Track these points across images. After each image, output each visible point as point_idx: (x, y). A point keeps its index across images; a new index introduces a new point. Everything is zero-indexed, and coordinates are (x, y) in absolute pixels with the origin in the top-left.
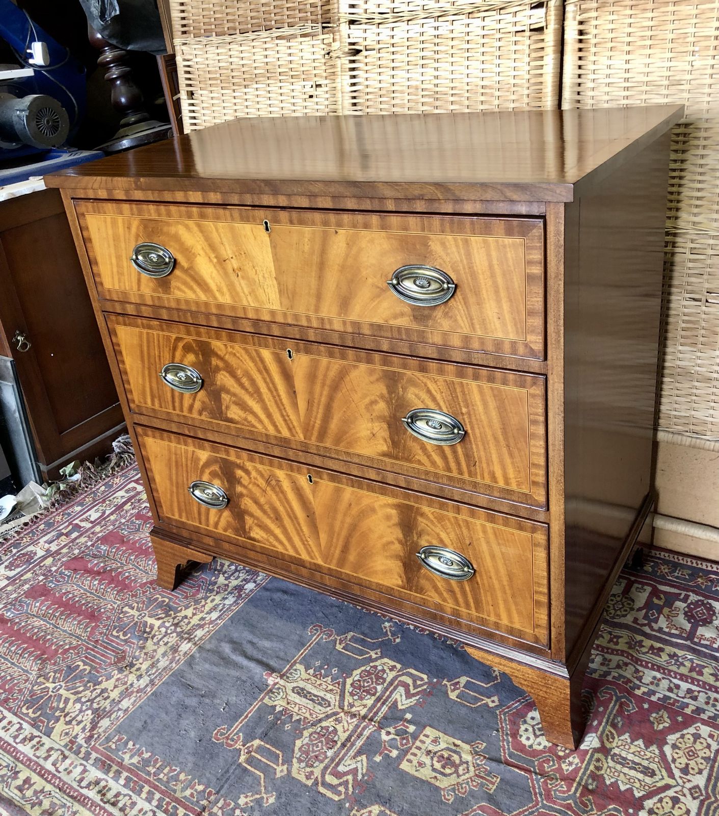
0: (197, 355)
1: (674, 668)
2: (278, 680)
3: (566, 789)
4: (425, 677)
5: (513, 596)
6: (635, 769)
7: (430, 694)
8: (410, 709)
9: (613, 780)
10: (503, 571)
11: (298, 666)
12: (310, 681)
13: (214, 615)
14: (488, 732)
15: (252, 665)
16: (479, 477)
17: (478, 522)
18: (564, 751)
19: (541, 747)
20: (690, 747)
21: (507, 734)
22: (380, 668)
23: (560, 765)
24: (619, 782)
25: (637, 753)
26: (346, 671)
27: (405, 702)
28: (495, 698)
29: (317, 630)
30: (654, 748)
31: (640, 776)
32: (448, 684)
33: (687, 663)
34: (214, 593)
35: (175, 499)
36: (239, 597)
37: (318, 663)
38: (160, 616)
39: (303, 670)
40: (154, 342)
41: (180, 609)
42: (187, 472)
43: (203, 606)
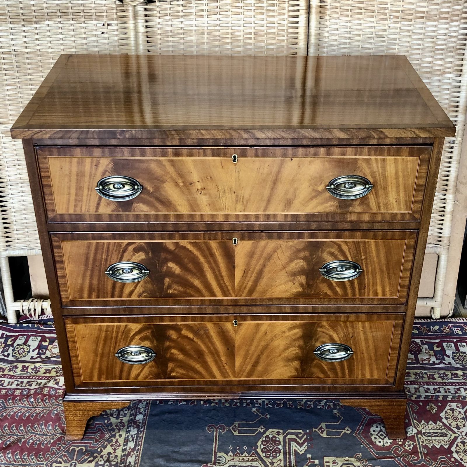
0: (147, 253)
1: (421, 380)
3: (416, 458)
4: (301, 431)
5: (376, 360)
6: (437, 436)
7: (311, 439)
8: (307, 452)
9: (432, 445)
11: (219, 454)
12: (235, 460)
13: (131, 445)
14: (357, 447)
15: (189, 465)
16: (366, 295)
17: (360, 322)
18: (400, 441)
19: (388, 444)
20: (453, 416)
21: (368, 444)
22: (271, 436)
23: (404, 448)
24: (435, 445)
25: (433, 428)
26: (252, 445)
27: (301, 449)
28: (347, 428)
29: (212, 428)
30: (438, 423)
31: (442, 438)
32: (317, 430)
33: (425, 376)
34: (117, 431)
35: (97, 366)
36: (138, 427)
37: (231, 448)
38: (89, 460)
39: (225, 455)
40: (103, 249)
41: (99, 450)
42: (116, 343)
43: (117, 442)
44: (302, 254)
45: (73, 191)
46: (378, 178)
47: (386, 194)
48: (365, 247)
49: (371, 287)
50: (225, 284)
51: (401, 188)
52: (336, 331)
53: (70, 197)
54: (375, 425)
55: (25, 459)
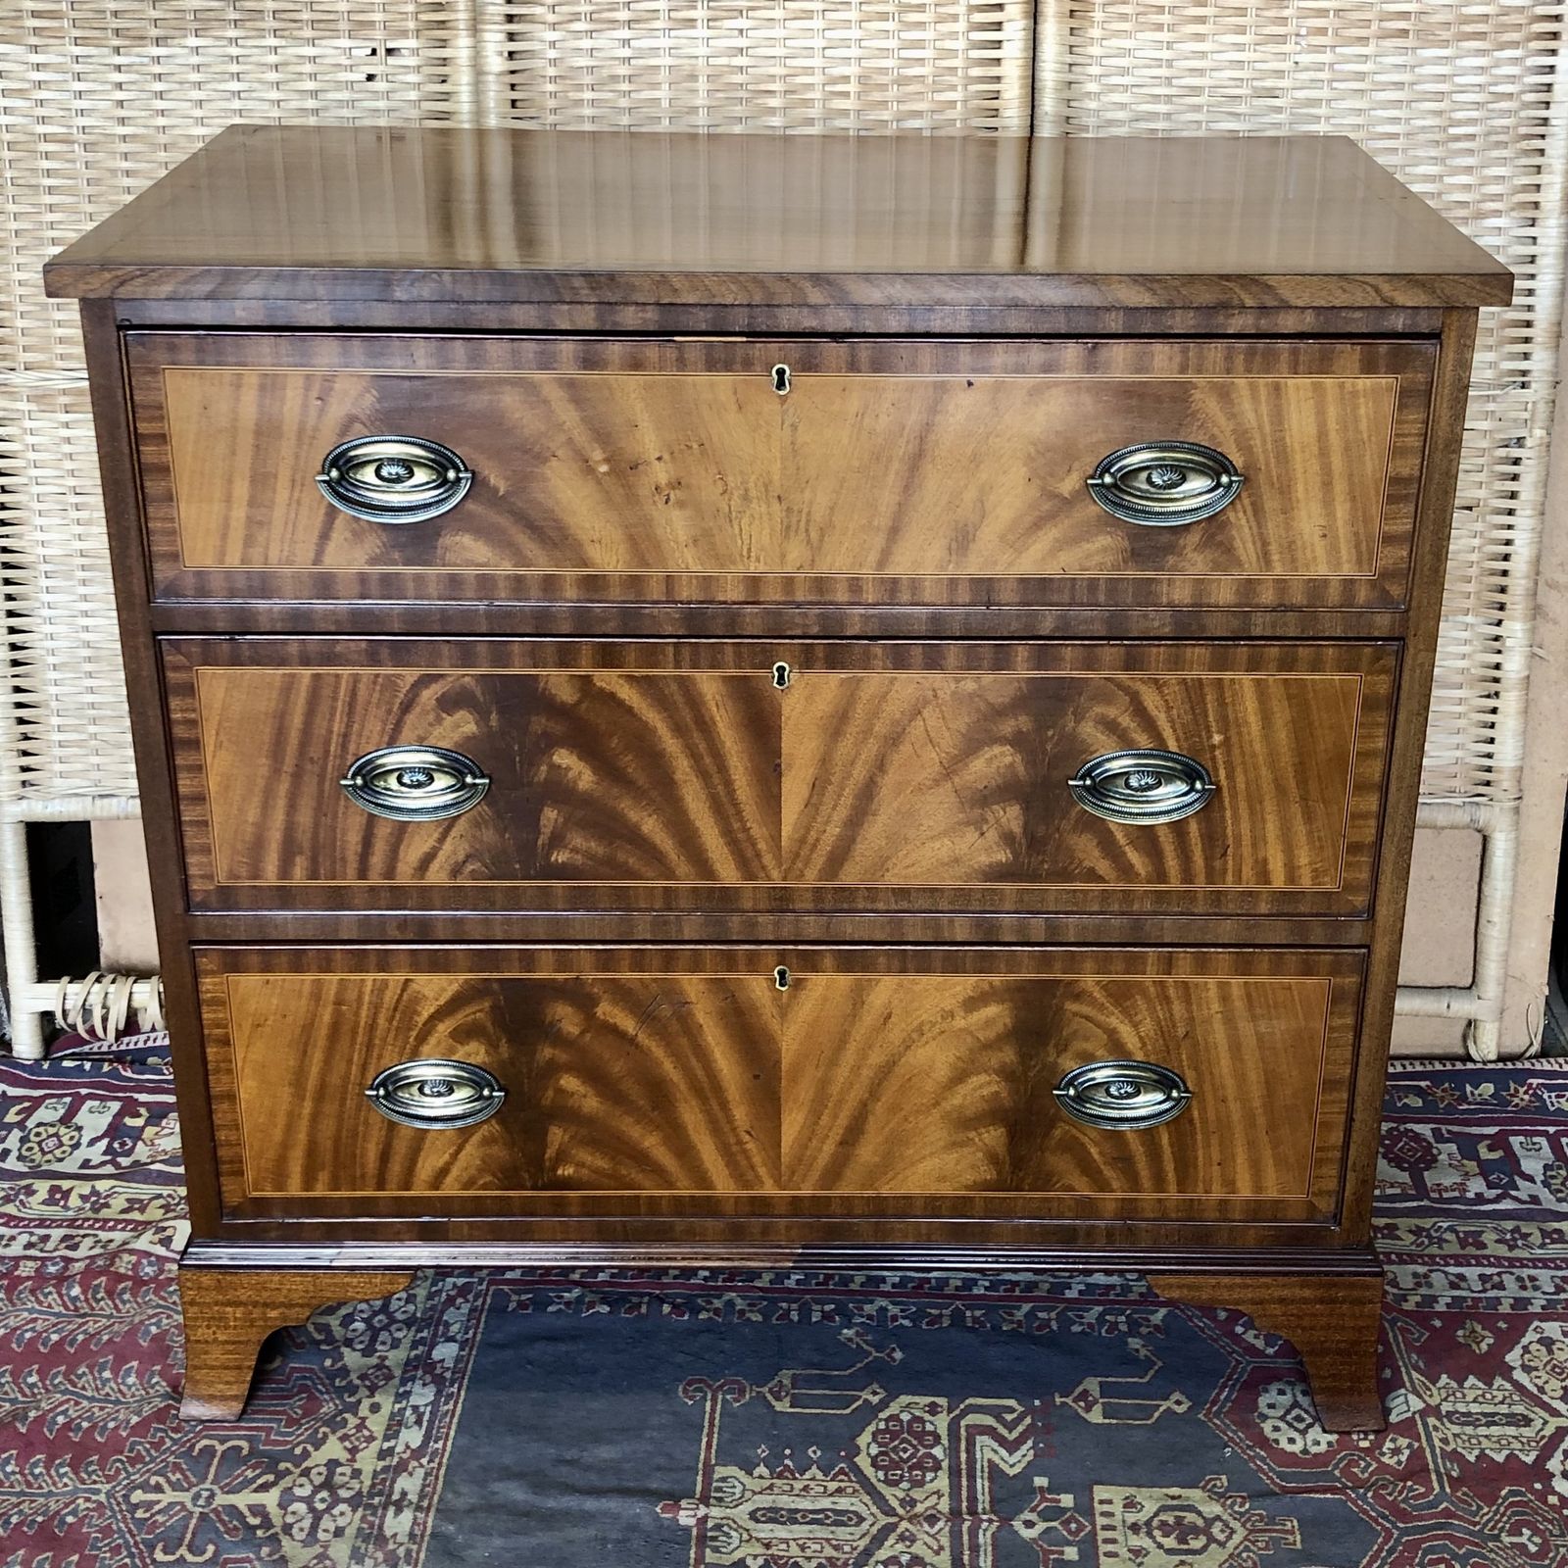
0: (482, 715)
1: (1434, 1250)
2: (702, 1511)
3: (1422, 1490)
4: (1012, 1403)
5: (1272, 1128)
6: (1495, 1423)
7: (1048, 1429)
8: (1031, 1469)
9: (1476, 1452)
10: (1254, 1076)
11: (720, 1471)
12: (776, 1490)
13: (413, 1437)
14: (1212, 1454)
15: (612, 1504)
16: (1230, 877)
17: (1211, 981)
18: (1365, 1439)
19: (1323, 1448)
20: (1548, 1362)
21: (1249, 1447)
22: (905, 1417)
23: (1379, 1461)
24: (1487, 1452)
25: (1481, 1399)
26: (839, 1445)
27: (1012, 1460)
28: (1176, 1396)
29: (699, 1390)
30: (1498, 1381)
31: (1511, 1431)
32: (1069, 1400)
33: (1448, 1236)
34: (363, 1392)
35: (302, 1137)
36: (439, 1382)
37: (763, 1451)
38: (260, 1481)
39: (741, 1474)
40: (335, 699)
41: (298, 1451)
42: (369, 1046)
43: (361, 1426)
44: (1008, 727)
45: (242, 490)
46: (1258, 450)
47: (1288, 509)
48: (1222, 703)
49: (1246, 851)
50: (746, 830)
51: (1340, 487)
52: (1129, 1015)
53: (229, 508)
54: (1274, 1388)
55: (36, 1477)
